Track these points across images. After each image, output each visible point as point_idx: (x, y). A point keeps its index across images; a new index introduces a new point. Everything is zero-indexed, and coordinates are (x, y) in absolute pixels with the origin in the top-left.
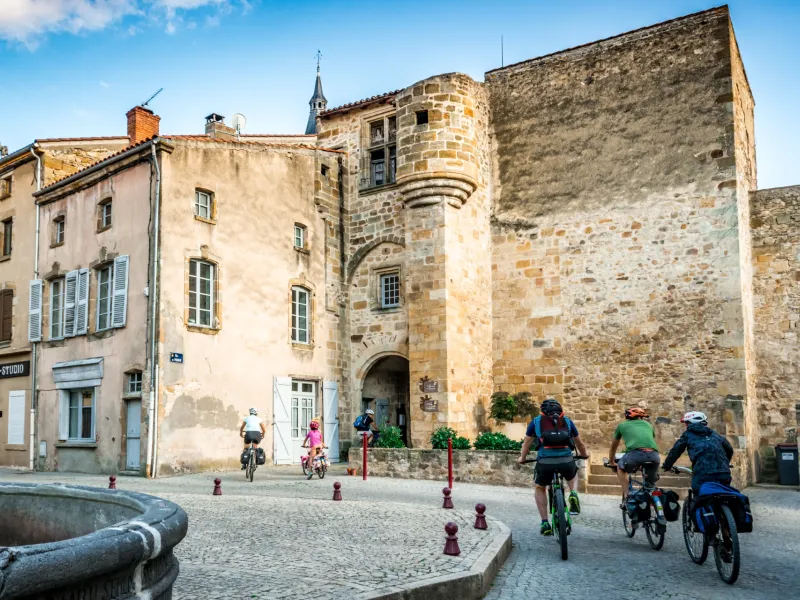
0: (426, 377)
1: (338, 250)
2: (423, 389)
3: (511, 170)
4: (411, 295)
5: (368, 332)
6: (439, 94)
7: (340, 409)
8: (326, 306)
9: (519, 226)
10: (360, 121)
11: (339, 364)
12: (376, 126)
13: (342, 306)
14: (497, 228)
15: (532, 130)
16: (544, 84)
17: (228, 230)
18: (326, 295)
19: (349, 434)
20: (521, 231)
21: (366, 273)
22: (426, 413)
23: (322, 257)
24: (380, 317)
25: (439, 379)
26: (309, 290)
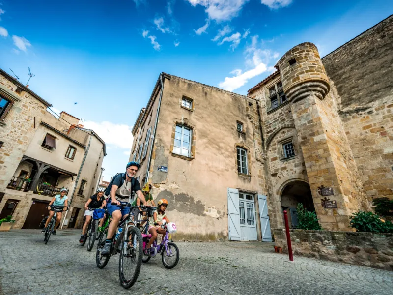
0: (322, 186)
1: (260, 135)
2: (321, 194)
3: (344, 89)
4: (302, 142)
5: (280, 171)
6: (300, 51)
7: (269, 211)
8: (256, 158)
9: (357, 110)
10: (265, 90)
11: (266, 186)
12: (272, 89)
13: (265, 159)
14: (343, 115)
15: (352, 69)
16: (353, 50)
17: (201, 116)
18: (256, 153)
19: (276, 225)
20: (360, 112)
21: (275, 144)
22: (327, 210)
23: (252, 137)
24: (285, 163)
25: (333, 186)
26: (246, 150)
